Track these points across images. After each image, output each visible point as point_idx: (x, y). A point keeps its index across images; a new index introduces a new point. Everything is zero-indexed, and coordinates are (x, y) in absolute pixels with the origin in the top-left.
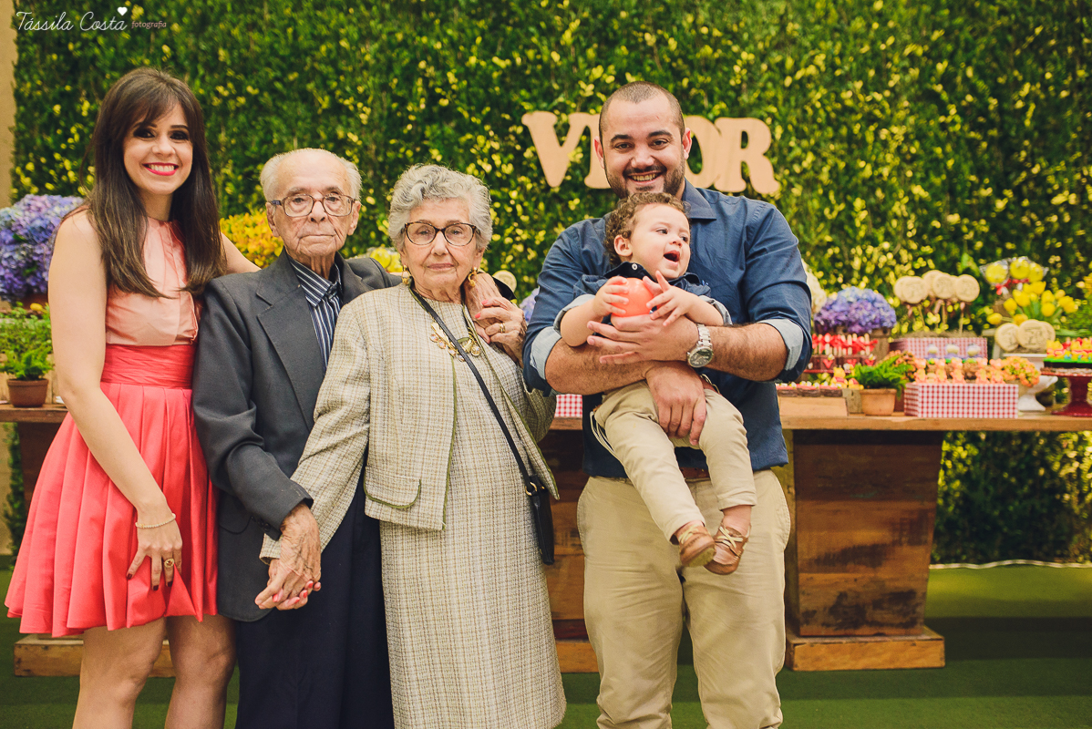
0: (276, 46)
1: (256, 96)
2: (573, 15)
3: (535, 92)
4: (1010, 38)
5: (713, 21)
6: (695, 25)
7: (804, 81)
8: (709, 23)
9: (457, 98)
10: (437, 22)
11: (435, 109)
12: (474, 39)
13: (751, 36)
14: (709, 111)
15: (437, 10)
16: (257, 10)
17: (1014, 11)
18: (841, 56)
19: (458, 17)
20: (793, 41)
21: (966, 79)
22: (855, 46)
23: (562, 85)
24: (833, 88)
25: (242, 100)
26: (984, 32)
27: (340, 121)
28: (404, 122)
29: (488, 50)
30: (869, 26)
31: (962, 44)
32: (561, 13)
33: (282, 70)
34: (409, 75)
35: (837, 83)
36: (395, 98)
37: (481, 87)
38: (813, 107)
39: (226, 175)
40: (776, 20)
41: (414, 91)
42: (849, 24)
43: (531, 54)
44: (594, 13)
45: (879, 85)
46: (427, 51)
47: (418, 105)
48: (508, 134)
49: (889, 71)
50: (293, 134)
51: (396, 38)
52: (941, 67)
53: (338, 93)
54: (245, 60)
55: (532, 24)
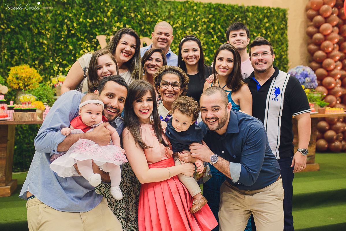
0: (19, 13)
1: (13, 29)
2: (110, 7)
3: (100, 30)
4: (230, 18)
5: (150, 10)
6: (145, 12)
7: (176, 28)
8: (149, 11)
9: (77, 31)
10: (70, 8)
11: (70, 34)
12: (81, 13)
13: (161, 15)
14: (150, 36)
15: (70, 4)
16: (13, 2)
17: (230, 10)
18: (186, 21)
19: (76, 7)
20: (172, 17)
21: (218, 28)
22: (189, 18)
23: (107, 28)
24: (184, 30)
25: (9, 30)
26: (223, 16)
27: (40, 37)
28: (61, 37)
29: (86, 17)
30: (193, 13)
31: (217, 19)
32: (107, 7)
33: (21, 21)
34: (62, 24)
35: (184, 29)
36: (58, 30)
37: (84, 27)
38: (178, 35)
39: (5, 53)
40: (168, 11)
41: (63, 28)
42: (187, 12)
43: (98, 18)
44: (117, 7)
45: (196, 29)
46: (67, 17)
47: (65, 32)
48: (92, 42)
49: (198, 26)
50: (26, 40)
51: (57, 13)
52: (212, 25)
53: (40, 28)
54: (10, 17)
55: (99, 10)
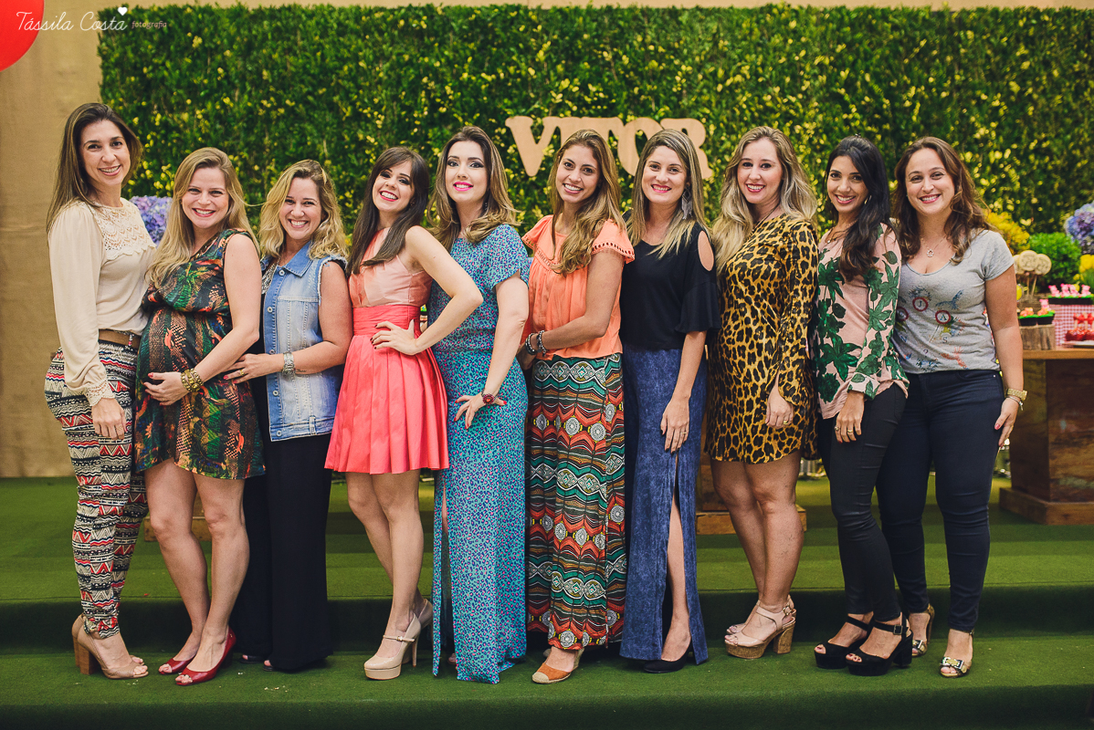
0: (308, 66)
1: (293, 107)
2: (546, 38)
3: (516, 100)
4: (901, 49)
5: (658, 39)
6: (644, 44)
7: (733, 87)
8: (656, 42)
9: (453, 106)
10: (436, 45)
11: (436, 115)
12: (467, 58)
13: (690, 51)
14: (656, 113)
15: (436, 35)
16: (292, 37)
17: (904, 28)
18: (763, 66)
19: (453, 41)
20: (724, 55)
21: (865, 83)
22: (774, 57)
23: (537, 94)
24: (757, 93)
25: (282, 111)
26: (880, 45)
27: (360, 127)
28: (412, 126)
29: (478, 68)
30: (786, 41)
31: (862, 55)
32: (536, 36)
33: (313, 85)
34: (415, 88)
35: (759, 88)
36: (403, 107)
37: (473, 97)
38: (740, 108)
39: (271, 171)
40: (710, 39)
41: (419, 101)
42: (769, 40)
43: (512, 69)
44: (562, 35)
45: (794, 89)
46: (429, 68)
47: (422, 112)
48: (495, 134)
49: (802, 77)
50: (323, 137)
51: (404, 59)
52: (844, 74)
53: (358, 104)
54: (284, 78)
55: (512, 46)
